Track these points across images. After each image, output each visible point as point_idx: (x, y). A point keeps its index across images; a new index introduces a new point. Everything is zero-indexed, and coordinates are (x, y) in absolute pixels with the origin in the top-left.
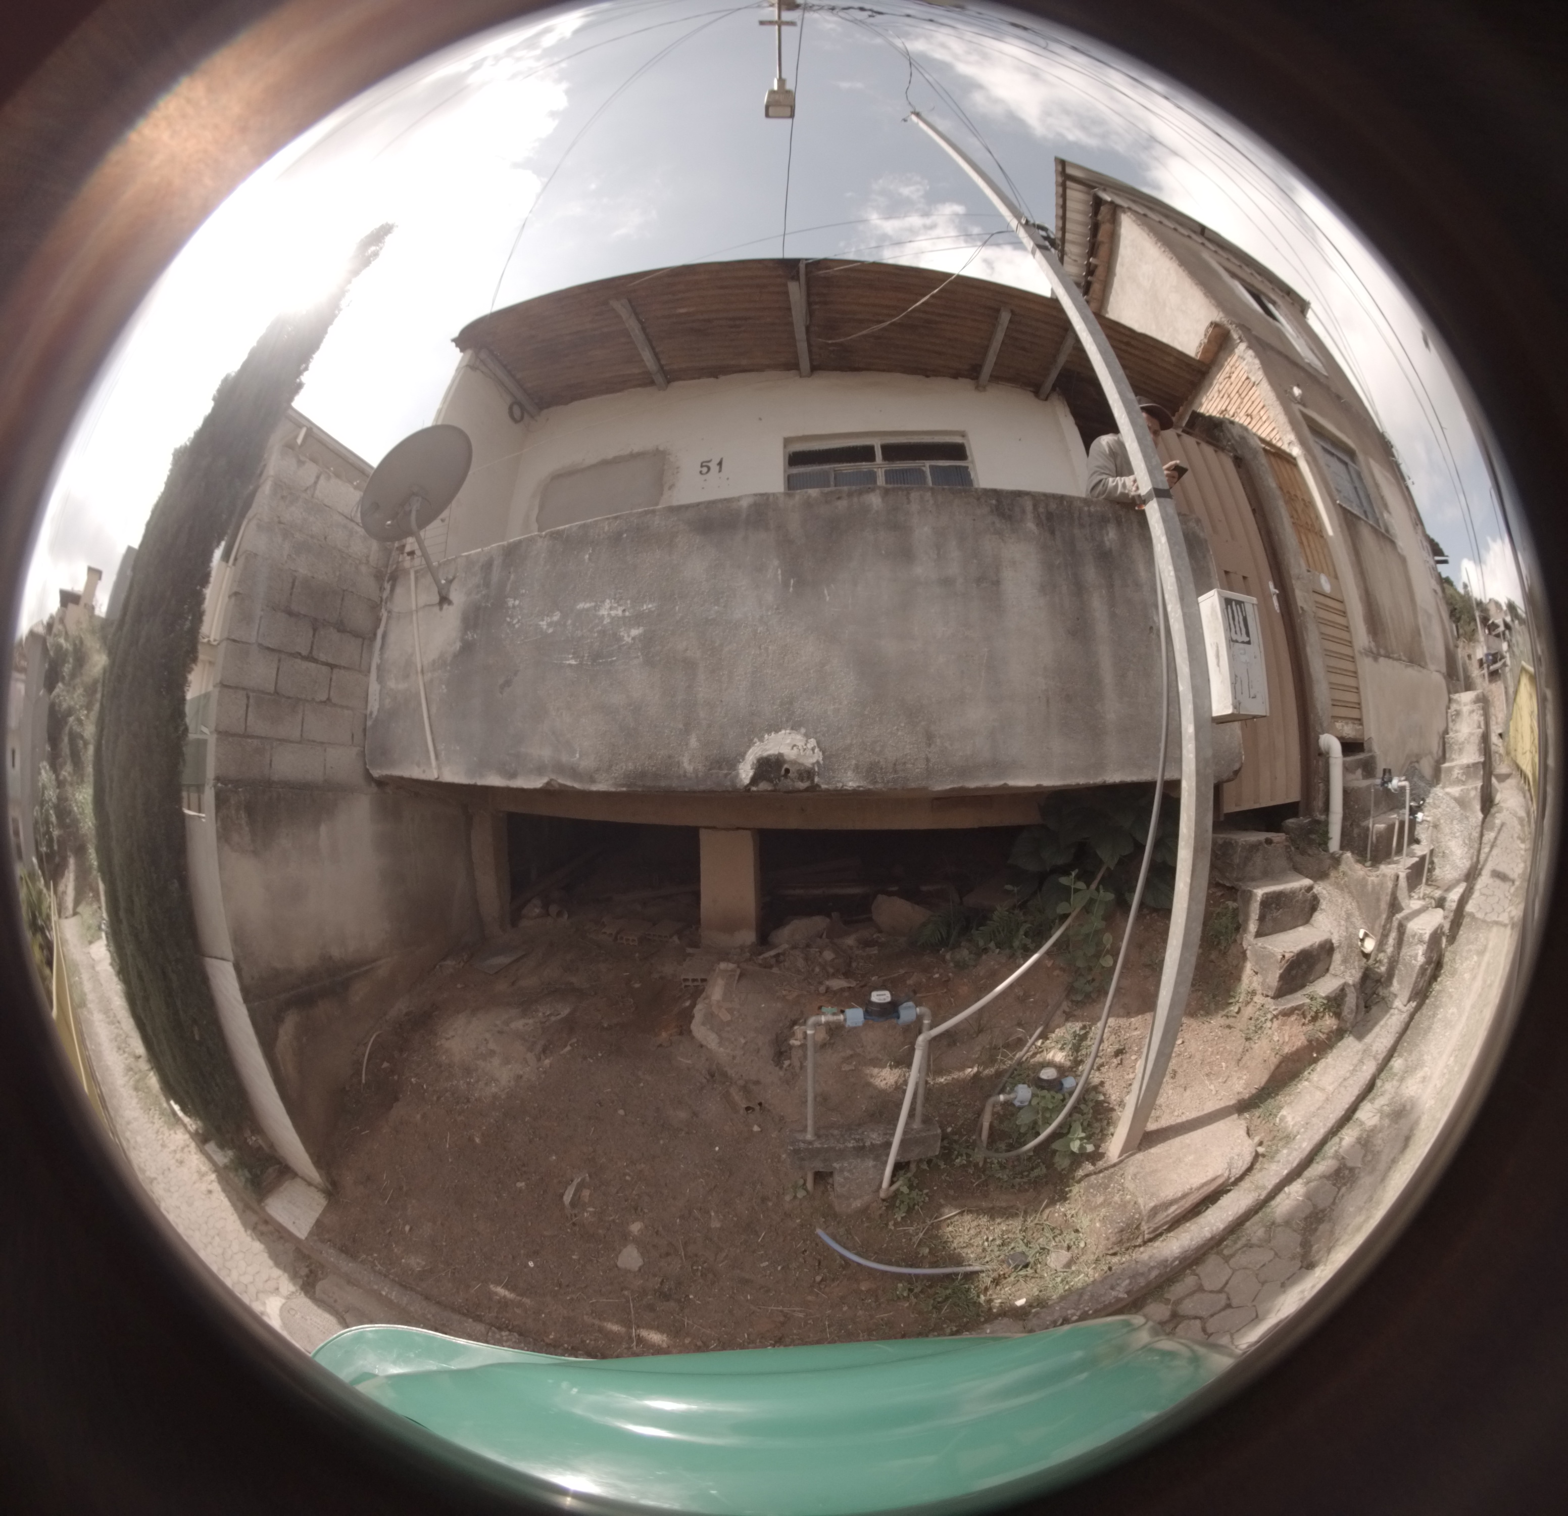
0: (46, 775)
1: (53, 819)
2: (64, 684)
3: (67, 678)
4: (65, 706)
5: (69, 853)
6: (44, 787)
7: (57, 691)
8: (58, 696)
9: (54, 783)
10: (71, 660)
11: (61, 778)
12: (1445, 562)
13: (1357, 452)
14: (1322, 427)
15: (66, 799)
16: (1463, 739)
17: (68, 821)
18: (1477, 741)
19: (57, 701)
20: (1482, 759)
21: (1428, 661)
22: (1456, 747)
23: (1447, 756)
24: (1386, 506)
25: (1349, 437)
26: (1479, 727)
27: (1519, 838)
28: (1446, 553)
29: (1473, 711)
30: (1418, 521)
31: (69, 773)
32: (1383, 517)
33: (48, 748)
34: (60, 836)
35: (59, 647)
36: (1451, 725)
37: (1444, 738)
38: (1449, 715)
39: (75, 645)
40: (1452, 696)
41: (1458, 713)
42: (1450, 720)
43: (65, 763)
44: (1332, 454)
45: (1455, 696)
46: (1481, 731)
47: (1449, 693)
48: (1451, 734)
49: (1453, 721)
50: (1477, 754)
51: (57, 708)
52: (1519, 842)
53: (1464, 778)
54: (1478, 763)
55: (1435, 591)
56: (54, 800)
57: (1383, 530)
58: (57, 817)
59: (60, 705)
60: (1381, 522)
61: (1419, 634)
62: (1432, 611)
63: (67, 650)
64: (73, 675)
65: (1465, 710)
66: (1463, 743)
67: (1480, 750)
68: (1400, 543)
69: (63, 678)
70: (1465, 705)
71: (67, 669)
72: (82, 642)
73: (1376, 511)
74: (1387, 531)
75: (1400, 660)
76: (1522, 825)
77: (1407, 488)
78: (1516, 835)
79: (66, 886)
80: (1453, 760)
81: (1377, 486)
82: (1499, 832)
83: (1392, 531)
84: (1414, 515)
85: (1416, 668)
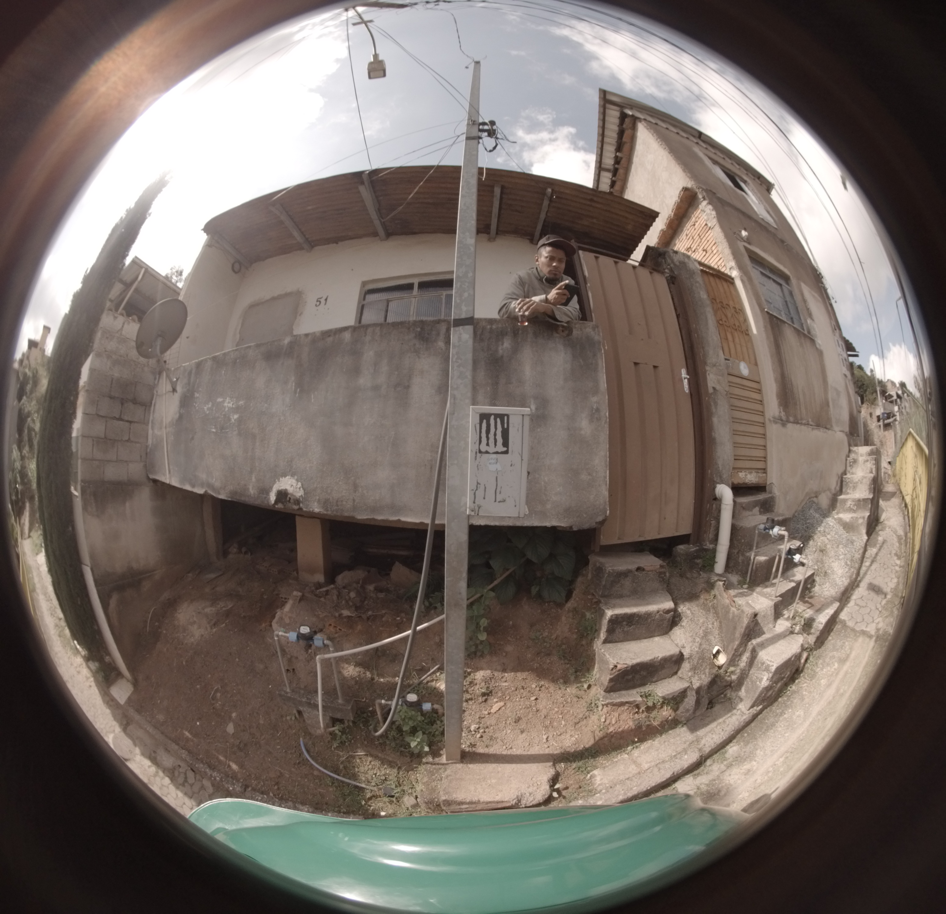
0: (15, 454)
1: (19, 479)
2: (27, 397)
3: (28, 393)
4: (26, 410)
5: (26, 500)
6: (15, 461)
7: (23, 401)
8: (23, 404)
9: (19, 457)
10: (31, 382)
11: (23, 454)
12: (856, 356)
13: (791, 277)
14: (763, 259)
15: (25, 467)
16: (857, 480)
17: (26, 480)
18: (868, 483)
19: (23, 407)
20: (871, 496)
21: (834, 425)
22: (851, 485)
23: (844, 490)
24: (810, 315)
25: (785, 267)
26: (871, 472)
27: (896, 554)
28: (857, 350)
29: (867, 461)
30: (837, 327)
31: (27, 452)
32: (807, 322)
33: (17, 436)
34: (22, 490)
35: (25, 374)
36: (848, 468)
37: (842, 478)
38: (848, 461)
39: (33, 373)
40: (851, 448)
41: (855, 461)
42: (848, 465)
43: (25, 445)
44: (769, 278)
45: (855, 449)
46: (872, 475)
47: (850, 445)
48: (848, 476)
49: (850, 466)
50: (868, 492)
51: (22, 412)
52: (896, 558)
53: (855, 508)
54: (867, 499)
55: (845, 375)
56: (19, 468)
57: (806, 332)
58: (21, 478)
59: (24, 410)
60: (804, 325)
61: (828, 405)
62: (841, 388)
63: (29, 376)
64: (31, 392)
65: (861, 459)
66: (857, 483)
67: (870, 489)
68: (819, 341)
69: (26, 393)
70: (861, 456)
71: (29, 387)
72: (37, 372)
73: (802, 318)
74: (809, 332)
75: (808, 424)
76: (900, 544)
77: (831, 305)
78: (894, 552)
79: (25, 520)
80: (848, 494)
81: (805, 301)
82: (880, 550)
83: (813, 332)
84: (834, 323)
85: (822, 430)
